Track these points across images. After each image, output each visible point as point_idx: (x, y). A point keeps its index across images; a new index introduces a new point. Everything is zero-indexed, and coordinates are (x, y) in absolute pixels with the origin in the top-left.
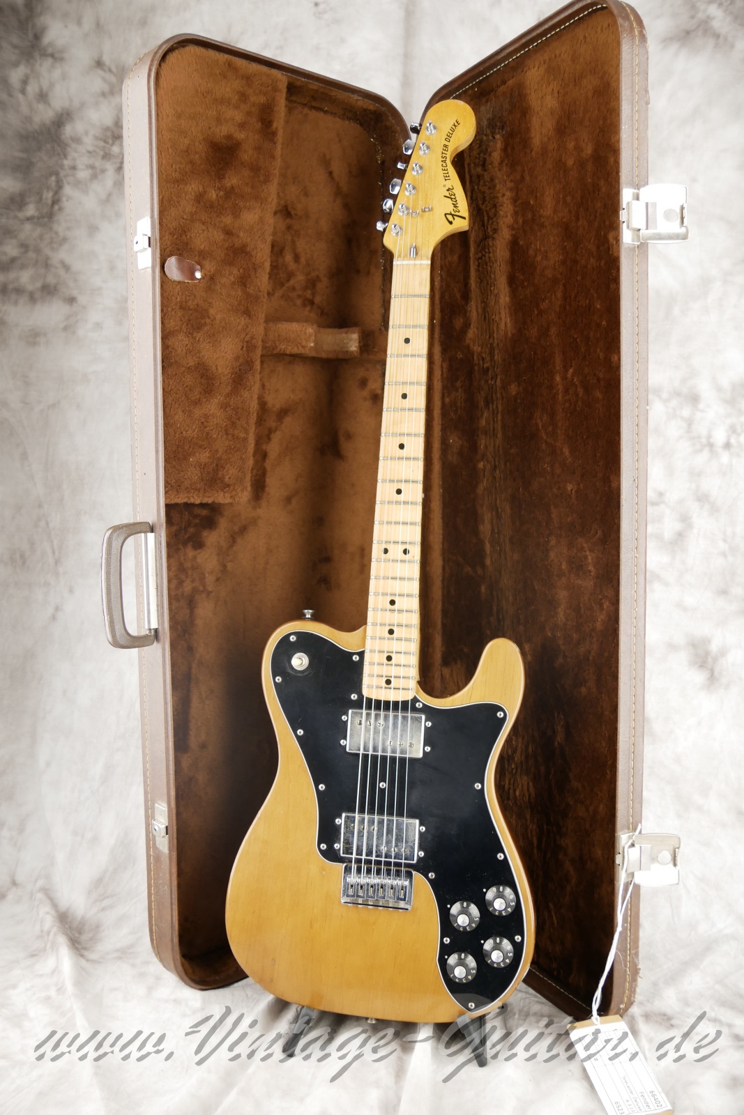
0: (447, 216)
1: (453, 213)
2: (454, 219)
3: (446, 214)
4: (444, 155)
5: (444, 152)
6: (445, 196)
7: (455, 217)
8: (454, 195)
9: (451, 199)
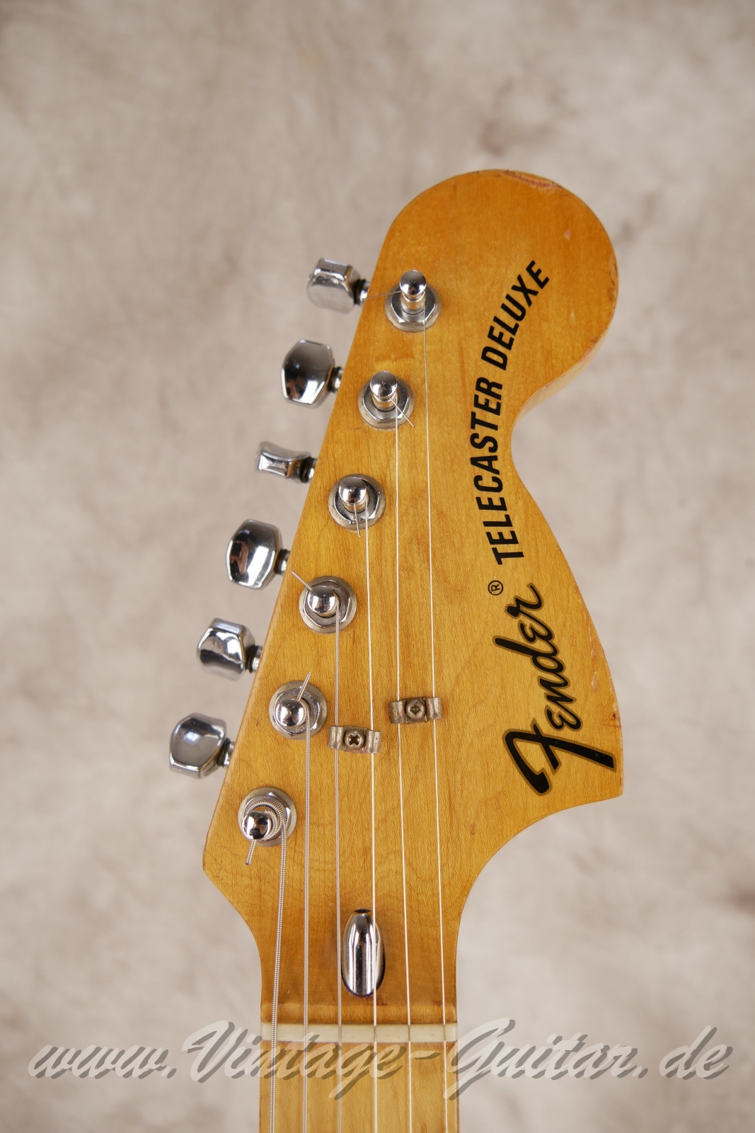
0: (521, 745)
1: (546, 729)
2: (555, 763)
3: (511, 738)
4: (483, 432)
5: (481, 415)
6: (501, 642)
7: (561, 754)
8: (548, 637)
9: (535, 655)
